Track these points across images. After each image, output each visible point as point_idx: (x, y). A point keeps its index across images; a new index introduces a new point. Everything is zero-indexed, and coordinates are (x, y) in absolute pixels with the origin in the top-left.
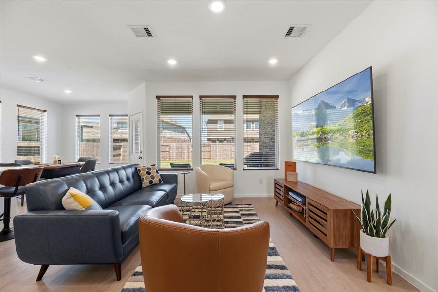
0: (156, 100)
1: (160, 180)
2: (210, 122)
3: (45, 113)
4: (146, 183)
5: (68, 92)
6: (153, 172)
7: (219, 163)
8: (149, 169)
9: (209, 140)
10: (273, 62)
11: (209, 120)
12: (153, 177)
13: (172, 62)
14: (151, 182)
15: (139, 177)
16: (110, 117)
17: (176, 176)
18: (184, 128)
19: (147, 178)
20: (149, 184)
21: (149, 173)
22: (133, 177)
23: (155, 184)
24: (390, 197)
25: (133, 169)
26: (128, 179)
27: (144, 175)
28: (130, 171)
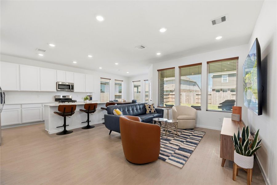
0: (158, 72)
1: (155, 111)
2: (214, 77)
3: (123, 82)
4: (148, 112)
5: (128, 73)
6: (152, 107)
7: (191, 105)
8: (150, 106)
9: (213, 90)
10: (219, 38)
11: (213, 76)
12: (151, 109)
13: (159, 54)
14: (150, 112)
15: (146, 109)
16: (144, 81)
17: (163, 110)
18: (195, 83)
19: (148, 110)
20: (149, 113)
21: (149, 107)
22: (143, 108)
23: (152, 113)
24: (259, 130)
25: (143, 105)
26: (140, 109)
27: (147, 108)
28: (141, 106)
